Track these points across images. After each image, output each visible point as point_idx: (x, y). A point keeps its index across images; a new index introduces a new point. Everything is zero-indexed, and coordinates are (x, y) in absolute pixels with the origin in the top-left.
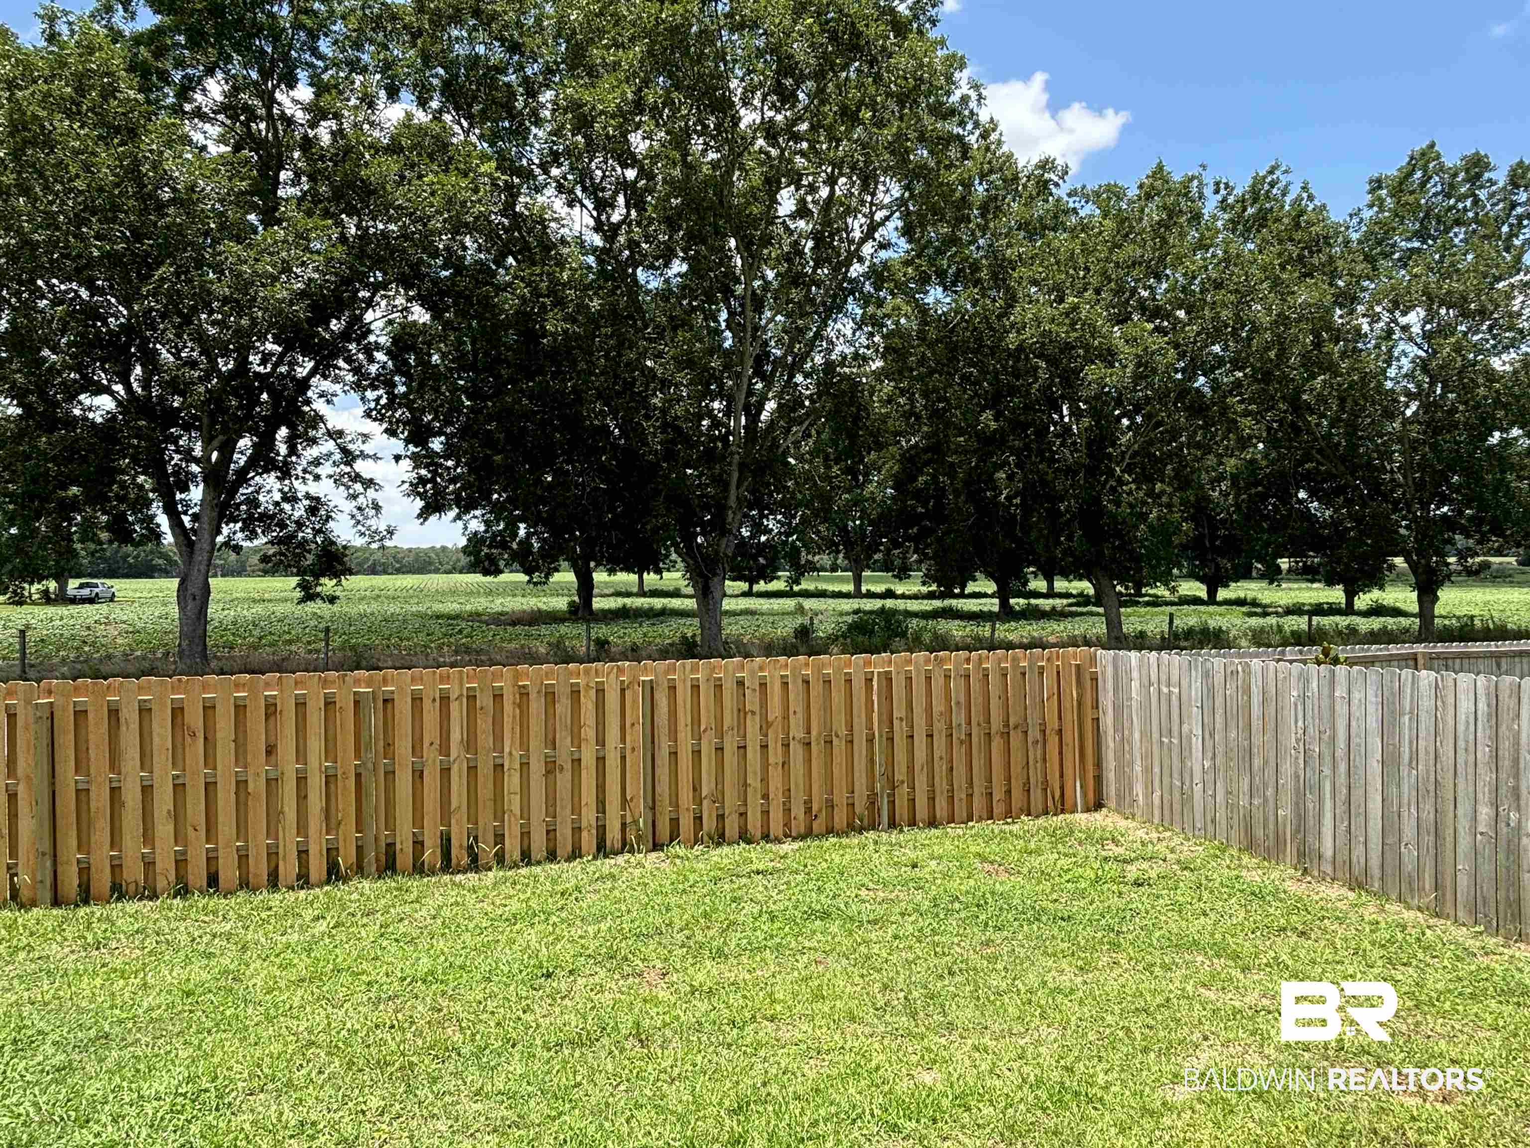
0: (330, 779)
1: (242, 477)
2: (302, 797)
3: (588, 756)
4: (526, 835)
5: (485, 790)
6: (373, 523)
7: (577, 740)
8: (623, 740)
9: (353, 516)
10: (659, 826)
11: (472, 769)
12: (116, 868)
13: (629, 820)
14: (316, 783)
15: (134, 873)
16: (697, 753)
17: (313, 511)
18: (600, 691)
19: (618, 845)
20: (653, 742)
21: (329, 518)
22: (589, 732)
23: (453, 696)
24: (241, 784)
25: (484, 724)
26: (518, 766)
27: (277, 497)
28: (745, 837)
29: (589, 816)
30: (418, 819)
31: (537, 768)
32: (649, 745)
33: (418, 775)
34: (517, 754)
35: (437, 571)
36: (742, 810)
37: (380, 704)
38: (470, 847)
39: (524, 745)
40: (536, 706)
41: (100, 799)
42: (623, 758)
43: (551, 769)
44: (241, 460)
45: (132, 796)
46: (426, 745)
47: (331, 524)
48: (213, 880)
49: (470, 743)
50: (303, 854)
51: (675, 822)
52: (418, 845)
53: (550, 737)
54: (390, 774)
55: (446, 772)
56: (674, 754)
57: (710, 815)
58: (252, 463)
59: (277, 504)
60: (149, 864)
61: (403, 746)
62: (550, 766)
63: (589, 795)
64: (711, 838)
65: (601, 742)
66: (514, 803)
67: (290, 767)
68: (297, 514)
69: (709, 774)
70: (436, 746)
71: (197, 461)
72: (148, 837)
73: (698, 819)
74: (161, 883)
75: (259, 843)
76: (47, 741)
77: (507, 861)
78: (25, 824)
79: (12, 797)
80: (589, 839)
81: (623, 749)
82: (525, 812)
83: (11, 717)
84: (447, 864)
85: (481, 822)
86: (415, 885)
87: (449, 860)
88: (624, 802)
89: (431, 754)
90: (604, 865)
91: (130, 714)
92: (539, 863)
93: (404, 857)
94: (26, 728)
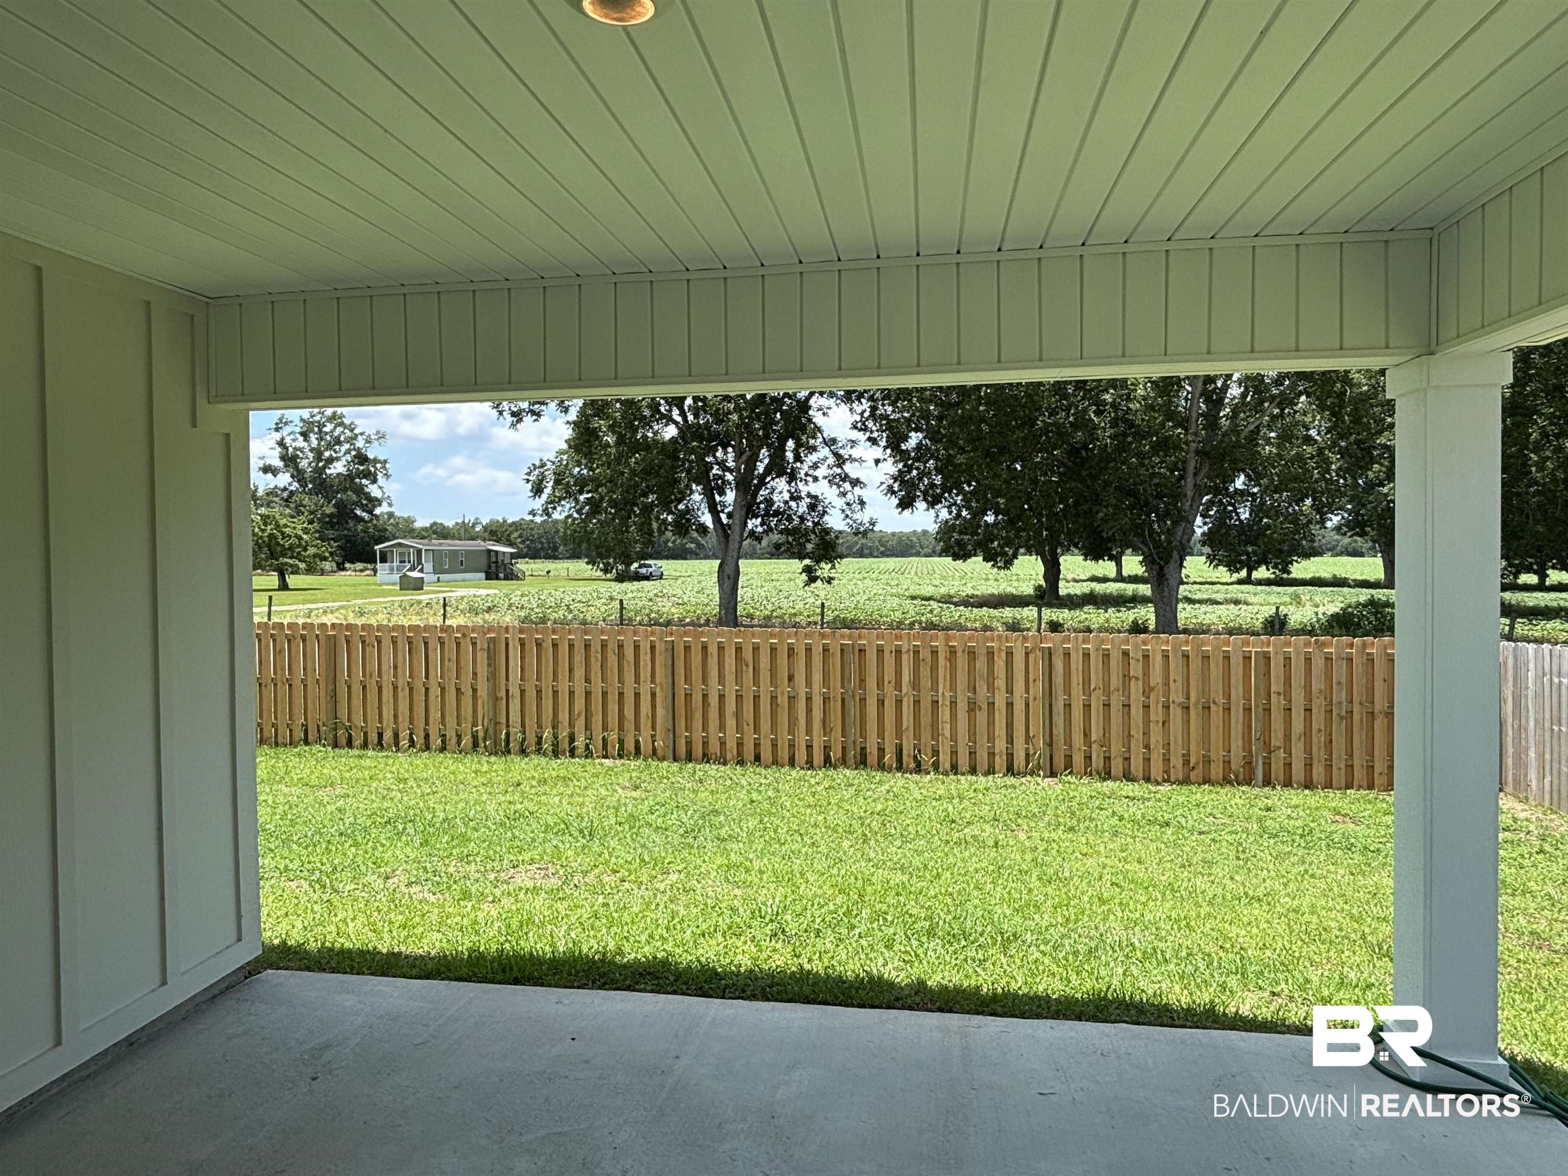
0: (826, 700)
1: (762, 483)
2: (809, 710)
3: (1000, 701)
4: (954, 753)
5: (926, 720)
6: (858, 516)
7: (991, 688)
8: (1027, 692)
9: (843, 511)
10: (1055, 758)
11: (917, 702)
12: (705, 744)
13: (1031, 752)
14: (817, 702)
15: (714, 748)
16: (1087, 707)
17: (812, 507)
18: (1010, 654)
19: (1022, 769)
20: (1051, 695)
21: (825, 512)
22: (1001, 683)
23: (904, 650)
24: (774, 698)
25: (925, 672)
26: (948, 704)
27: (786, 496)
28: (1128, 777)
29: (1001, 745)
30: (881, 733)
31: (962, 707)
32: (1047, 696)
33: (881, 703)
34: (948, 694)
35: (918, 555)
36: (1127, 755)
37: (858, 650)
38: (915, 757)
39: (953, 687)
40: (962, 661)
41: (697, 699)
42: (1027, 705)
43: (972, 707)
44: (761, 468)
45: (714, 700)
46: (886, 682)
47: (826, 518)
48: (757, 758)
49: (915, 684)
50: (809, 747)
51: (1069, 759)
52: (881, 751)
53: (972, 684)
54: (863, 700)
55: (899, 702)
56: (1068, 706)
57: (1098, 756)
58: (768, 470)
59: (786, 502)
60: (723, 743)
61: (871, 683)
62: (972, 706)
63: (1000, 730)
64: (1099, 773)
65: (1010, 691)
66: (946, 730)
67: (802, 691)
68: (801, 510)
69: (1098, 724)
70: (893, 683)
71: (730, 471)
72: (722, 727)
73: (1088, 758)
74: (729, 756)
75: (784, 737)
76: (670, 662)
77: (941, 769)
78: (660, 712)
79: (653, 695)
80: (1000, 762)
81: (1027, 699)
82: (954, 738)
83: (653, 648)
84: (900, 768)
85: (923, 741)
86: (878, 775)
87: (902, 764)
88: (1028, 738)
89: (889, 689)
90: (1010, 780)
91: (713, 650)
92: (963, 774)
93: (872, 758)
94: (660, 655)
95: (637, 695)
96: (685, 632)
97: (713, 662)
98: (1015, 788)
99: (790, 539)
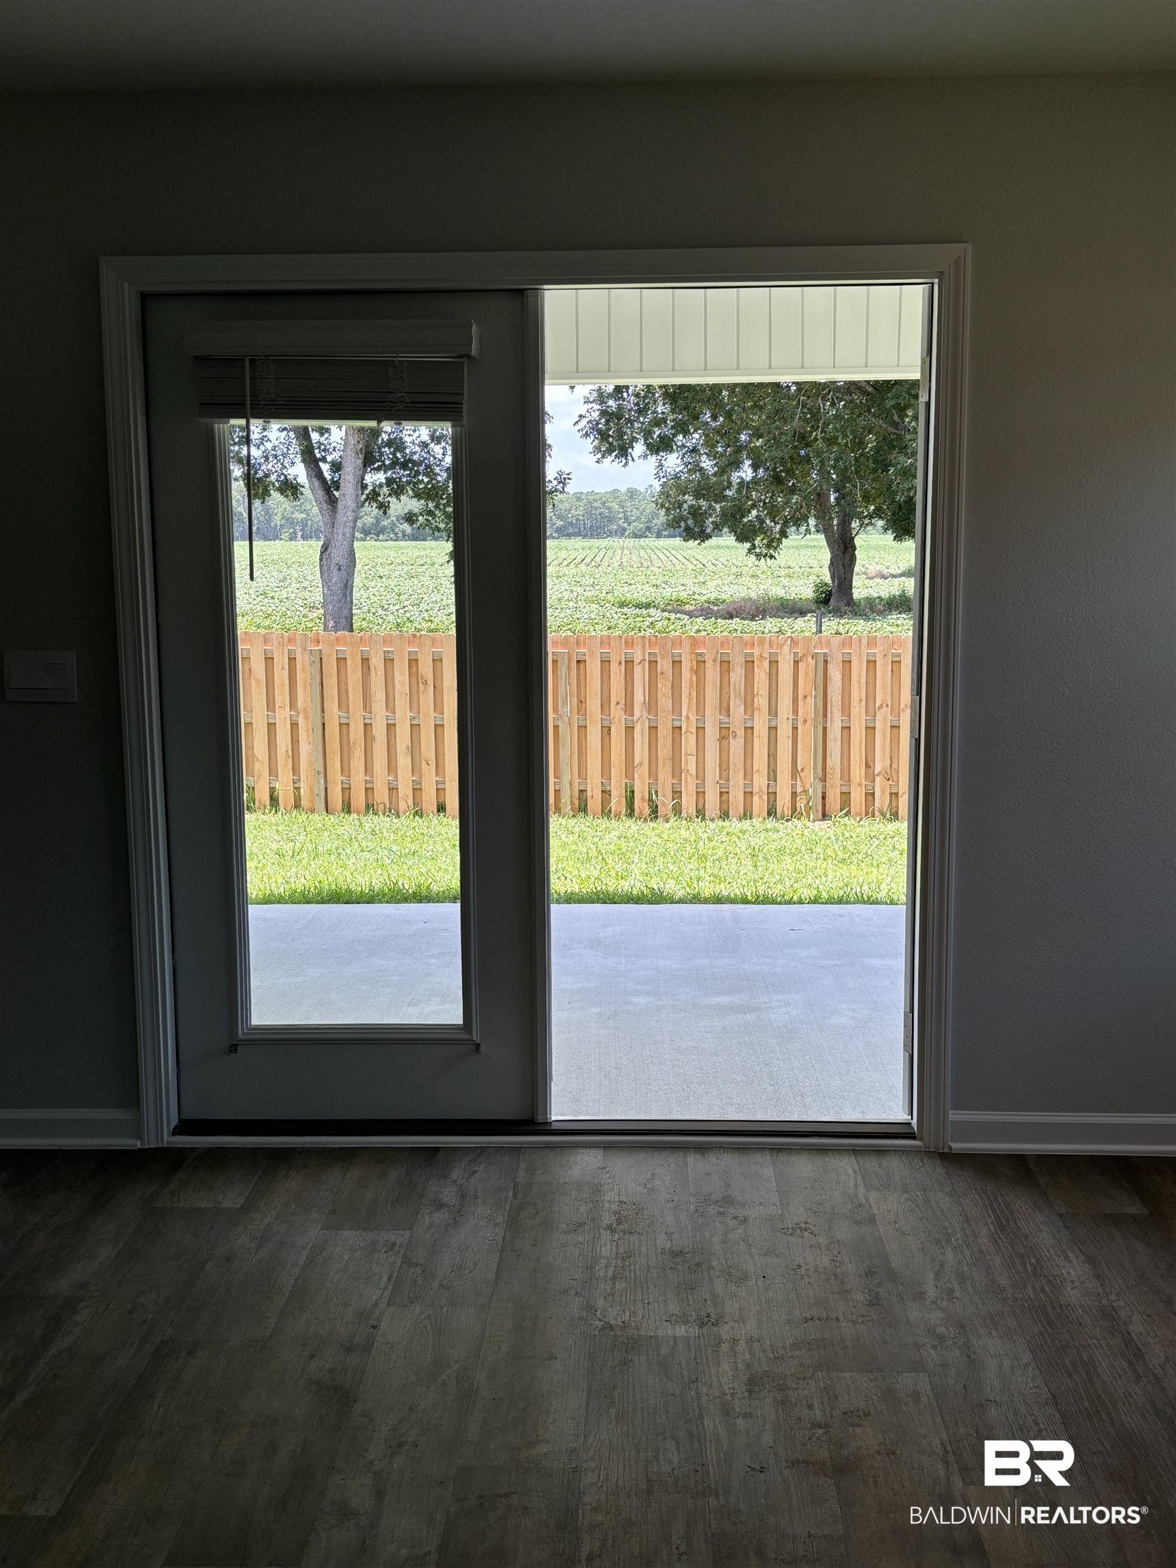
3: (761, 725)
4: (700, 794)
5: (664, 751)
7: (750, 708)
8: (795, 711)
10: (829, 797)
11: (653, 729)
12: (369, 790)
13: (799, 790)
15: (382, 795)
16: (870, 730)
18: (775, 662)
19: (788, 812)
20: (825, 715)
22: (762, 702)
23: (637, 660)
25: (664, 688)
26: (694, 731)
29: (760, 782)
30: (606, 772)
31: (712, 733)
32: (821, 718)
33: (606, 731)
34: (693, 718)
37: (574, 664)
38: (651, 800)
39: (700, 710)
40: (712, 673)
41: (356, 731)
42: (795, 729)
43: (725, 734)
45: (379, 732)
46: (613, 704)
48: (442, 808)
49: (651, 705)
51: (846, 797)
52: (606, 794)
53: (725, 704)
54: (582, 728)
55: (630, 729)
56: (847, 729)
57: (883, 792)
60: (393, 790)
61: (593, 705)
62: (724, 732)
63: (760, 761)
64: (884, 815)
65: (773, 712)
66: (690, 764)
69: (883, 750)
70: (622, 705)
72: (392, 767)
73: (871, 795)
74: (403, 805)
76: (318, 681)
77: (684, 814)
78: (304, 748)
79: (294, 726)
80: (760, 804)
81: (795, 720)
82: (700, 775)
83: (292, 660)
84: (631, 813)
85: (661, 780)
86: (603, 823)
87: (632, 810)
88: (795, 772)
89: (617, 713)
90: (771, 823)
91: (377, 663)
92: (712, 820)
93: (594, 803)
94: (303, 670)
95: (271, 726)
96: (337, 639)
97: (377, 680)
98: (778, 831)
99: (431, 505)
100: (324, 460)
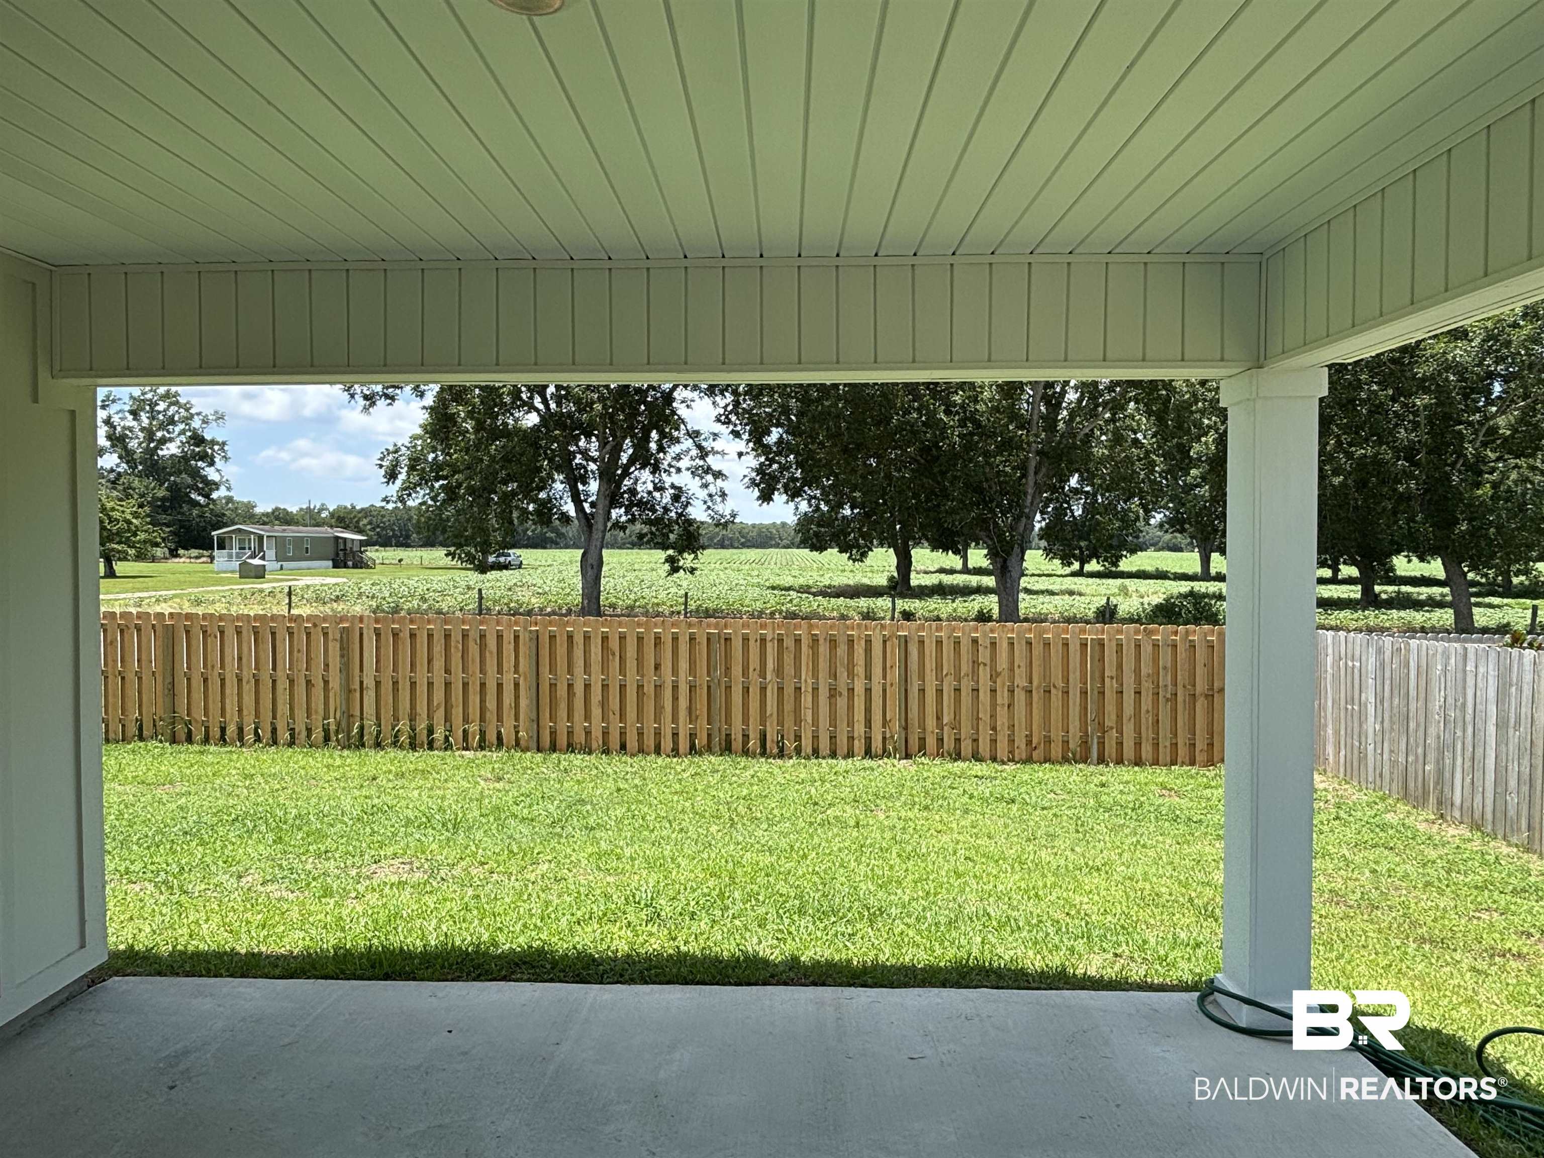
0: (692, 688)
1: (626, 473)
2: (675, 699)
3: (859, 687)
4: (815, 738)
5: (788, 707)
6: (719, 508)
7: (851, 674)
8: (885, 678)
9: (705, 502)
10: (910, 741)
11: (781, 689)
12: (570, 733)
13: (888, 736)
14: (683, 689)
15: (579, 738)
16: (939, 692)
17: (676, 498)
18: (868, 642)
19: (880, 752)
20: (906, 681)
21: (688, 503)
22: (860, 670)
23: (769, 638)
24: (640, 687)
25: (788, 659)
26: (810, 690)
27: (650, 487)
28: (977, 757)
29: (860, 729)
30: (746, 720)
31: (824, 692)
32: (903, 682)
33: (746, 690)
34: (810, 681)
35: (777, 546)
36: (975, 737)
37: (724, 639)
38: (778, 742)
39: (815, 675)
40: (824, 649)
41: (562, 689)
42: (884, 691)
43: (833, 693)
44: (624, 458)
45: (579, 689)
46: (751, 670)
47: (690, 509)
48: (623, 747)
49: (779, 671)
50: (675, 735)
51: (922, 741)
52: (746, 737)
53: (833, 671)
54: (728, 688)
55: (763, 689)
56: (922, 691)
57: (950, 738)
58: (632, 461)
59: (649, 493)
60: (588, 733)
61: (737, 670)
62: (832, 691)
63: (859, 715)
64: (950, 755)
65: (868, 677)
66: (808, 716)
67: (669, 679)
68: (664, 501)
69: (949, 708)
70: (757, 671)
71: (594, 460)
72: (587, 717)
73: (940, 740)
74: (594, 745)
75: (650, 726)
76: (534, 652)
77: (803, 754)
78: (523, 702)
79: (517, 685)
80: (859, 746)
81: (884, 685)
82: (815, 722)
83: (516, 638)
84: (763, 754)
85: (786, 726)
86: (743, 761)
87: (765, 749)
88: (885, 723)
89: (754, 676)
90: (868, 763)
91: (579, 639)
92: (824, 758)
93: (737, 744)
94: (524, 644)
95: (500, 686)
96: (550, 622)
97: (579, 652)
98: (873, 770)
99: (654, 529)
100: (586, 501)
